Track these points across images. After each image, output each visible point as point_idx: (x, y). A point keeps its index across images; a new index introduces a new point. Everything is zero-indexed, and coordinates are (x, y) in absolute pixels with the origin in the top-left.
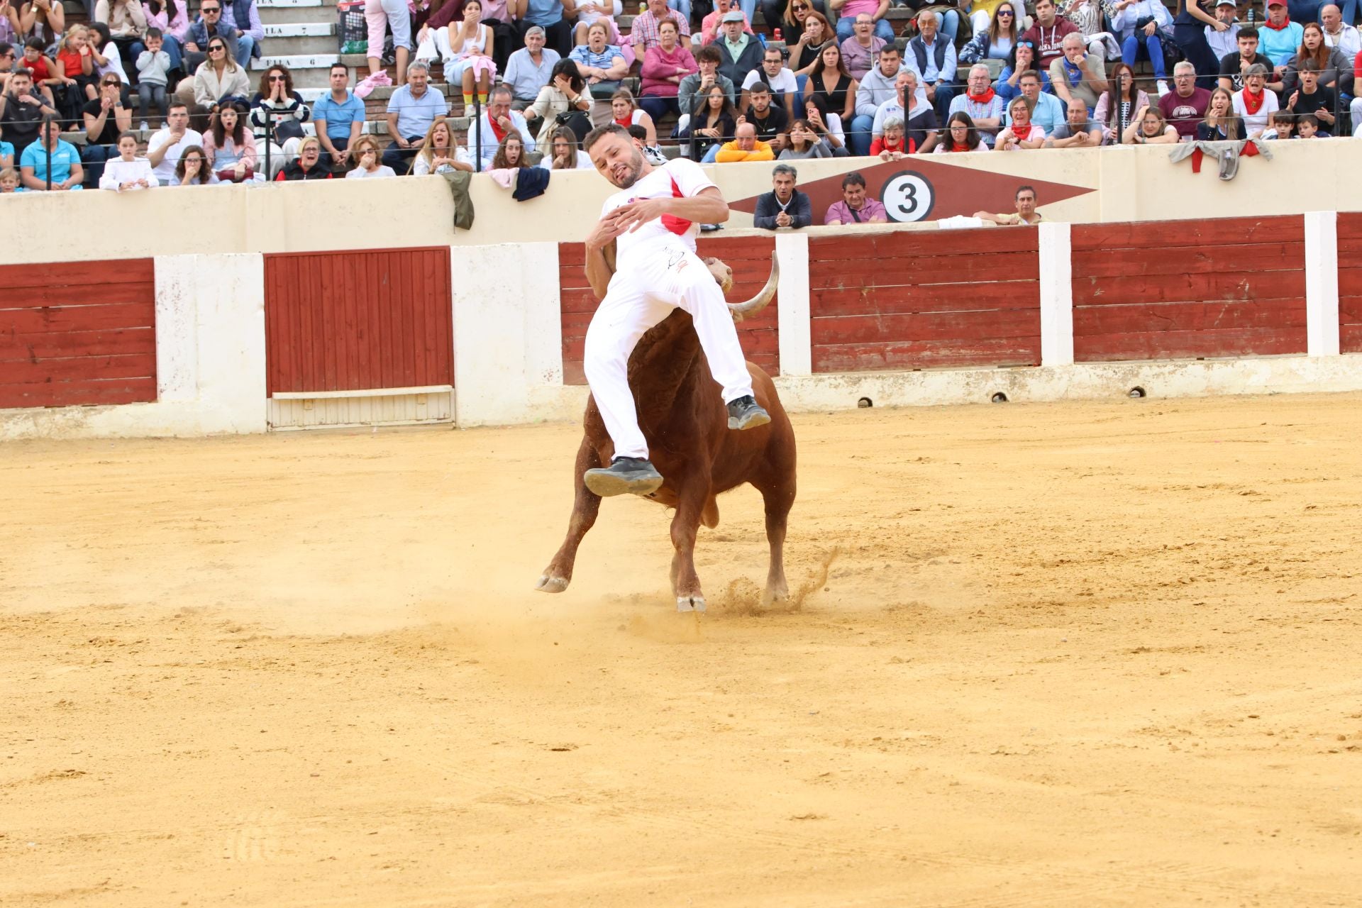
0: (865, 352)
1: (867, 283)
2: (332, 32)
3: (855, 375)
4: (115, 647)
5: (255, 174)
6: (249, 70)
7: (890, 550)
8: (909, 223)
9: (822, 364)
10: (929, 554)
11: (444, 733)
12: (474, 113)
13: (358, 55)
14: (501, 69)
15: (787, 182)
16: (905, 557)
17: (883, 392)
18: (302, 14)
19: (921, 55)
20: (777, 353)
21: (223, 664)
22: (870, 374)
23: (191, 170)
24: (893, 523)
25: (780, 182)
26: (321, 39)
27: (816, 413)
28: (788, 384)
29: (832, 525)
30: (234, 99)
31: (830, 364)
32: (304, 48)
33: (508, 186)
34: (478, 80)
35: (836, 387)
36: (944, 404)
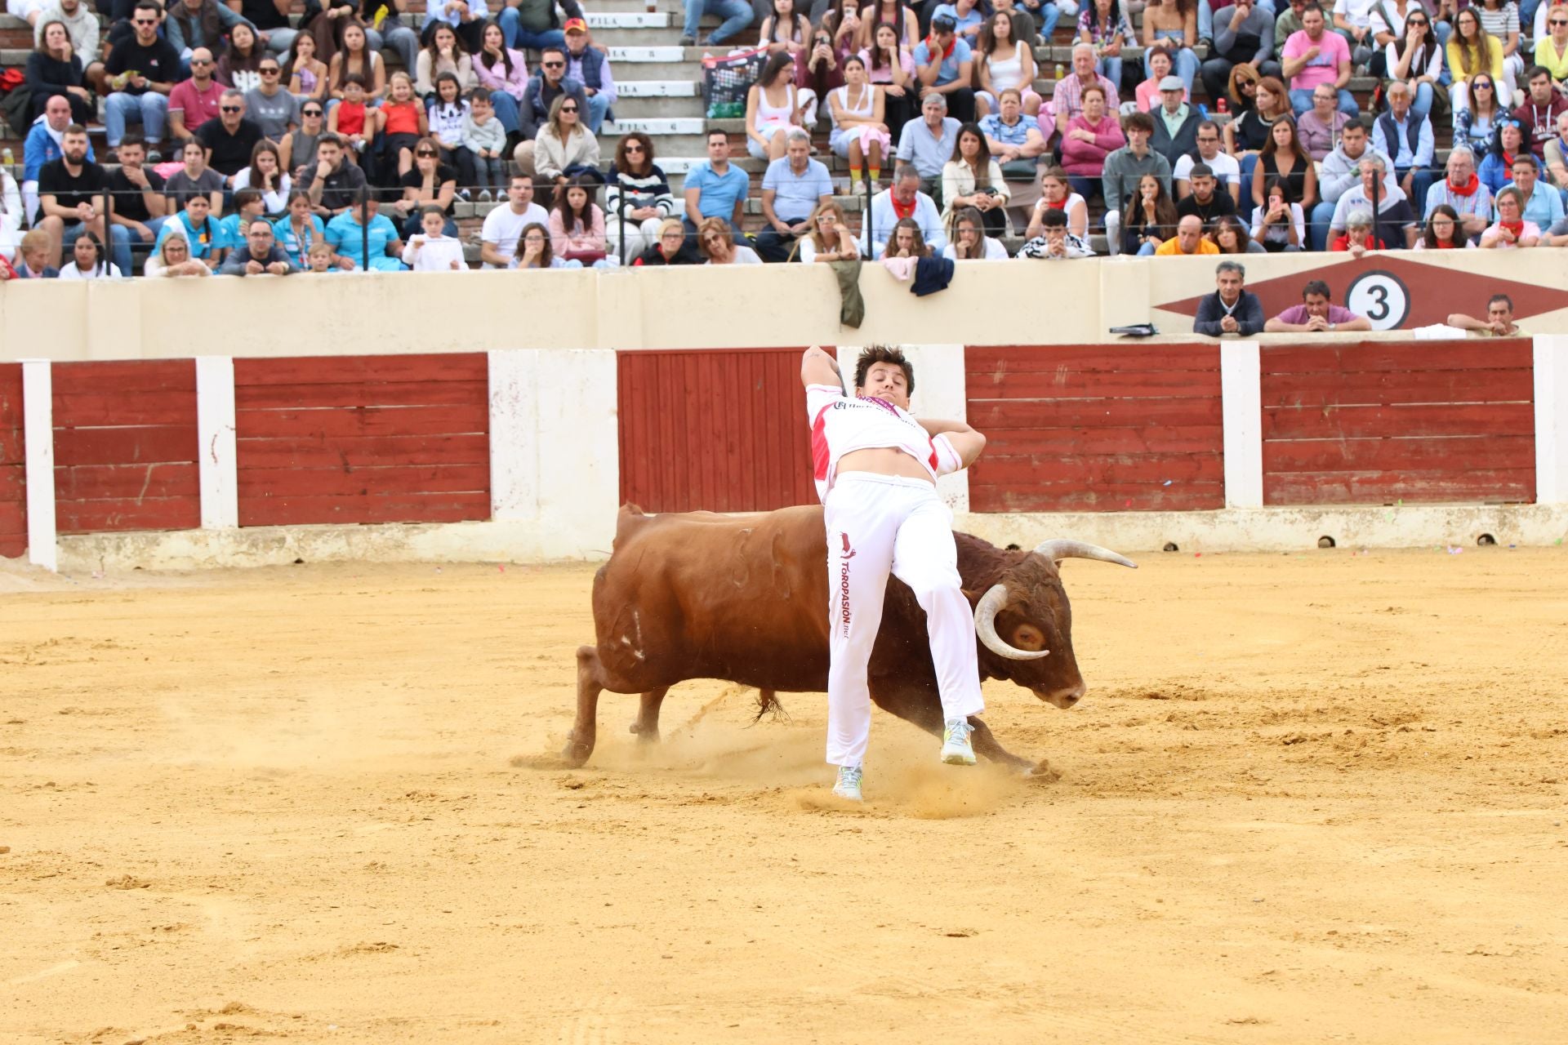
0: (1327, 482)
1: (1329, 402)
2: (696, 91)
3: (1315, 509)
4: (436, 802)
5: (608, 256)
6: (599, 135)
7: (1352, 713)
8: (1381, 332)
9: (1275, 495)
10: (1398, 719)
11: (821, 912)
12: (864, 190)
13: (727, 120)
14: (895, 140)
15: (1233, 282)
16: (1371, 723)
17: (1348, 530)
18: (661, 71)
19: (1392, 136)
20: (1223, 482)
21: (563, 826)
22: (1333, 508)
23: (532, 250)
24: (1357, 682)
25: (1225, 281)
26: (684, 101)
27: (1268, 553)
28: (1235, 517)
29: (1282, 683)
30: (582, 169)
31: (1285, 495)
32: (663, 110)
33: (904, 278)
34: (866, 153)
35: (1292, 523)
36: (1421, 545)
